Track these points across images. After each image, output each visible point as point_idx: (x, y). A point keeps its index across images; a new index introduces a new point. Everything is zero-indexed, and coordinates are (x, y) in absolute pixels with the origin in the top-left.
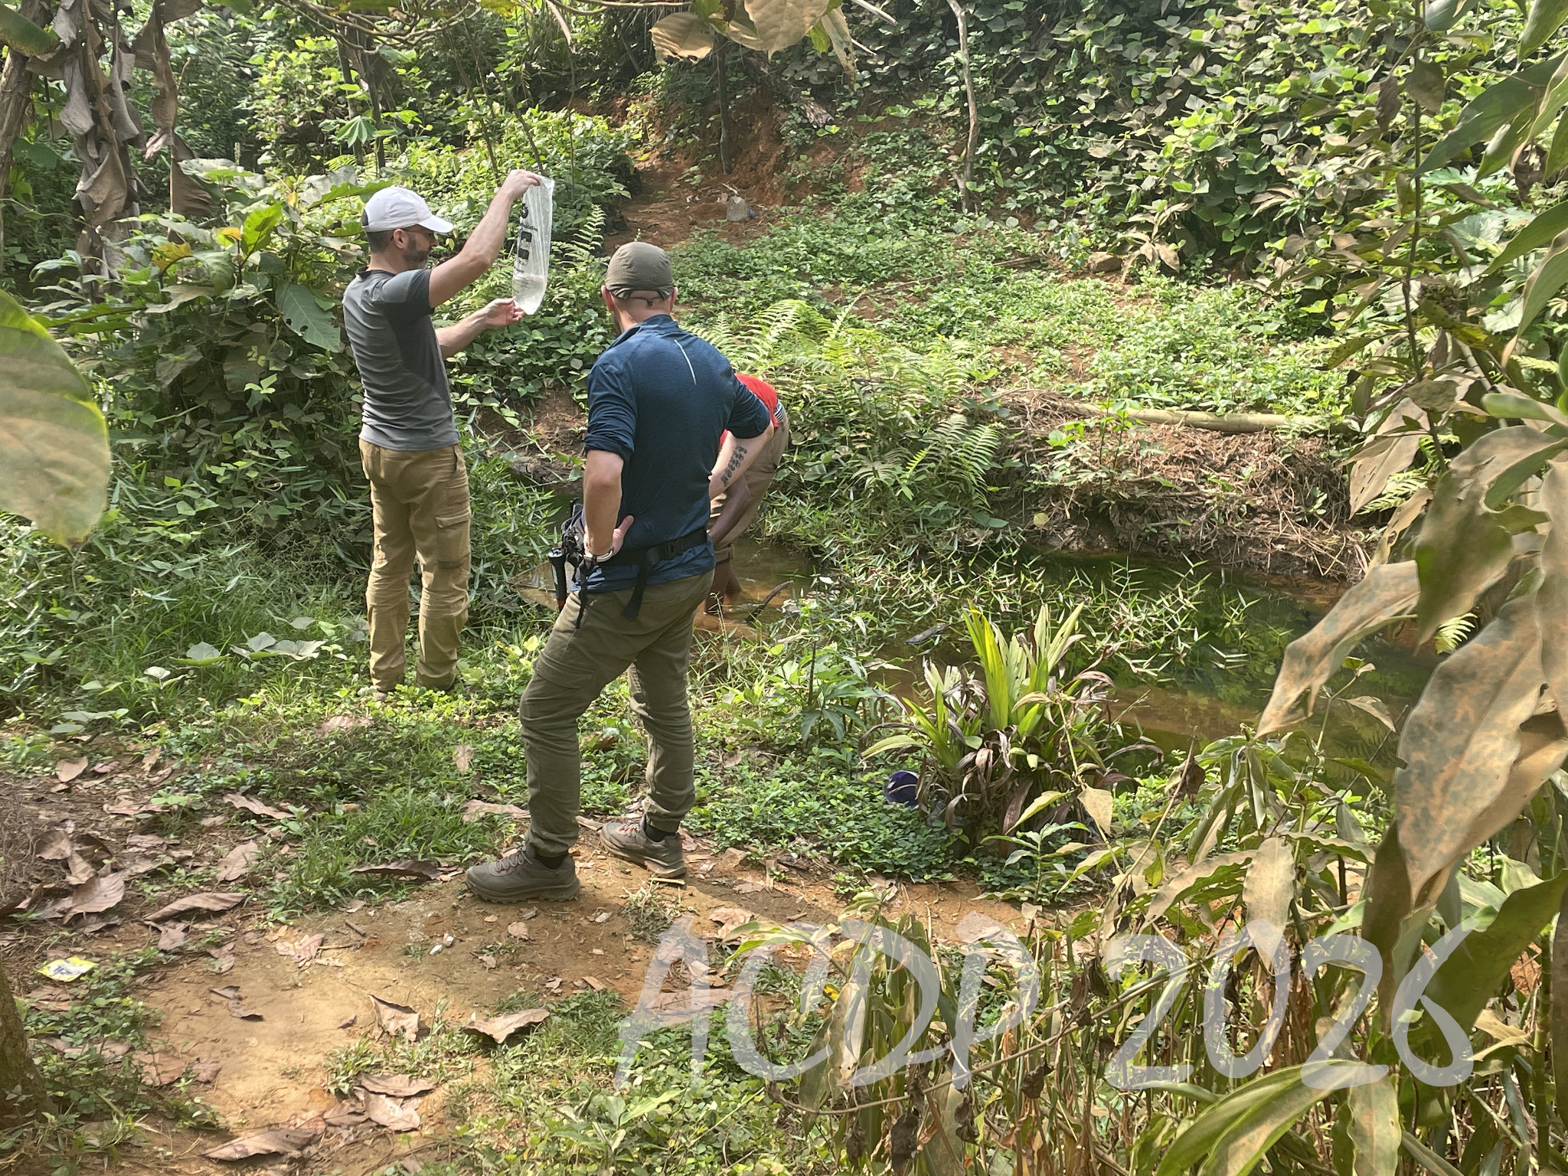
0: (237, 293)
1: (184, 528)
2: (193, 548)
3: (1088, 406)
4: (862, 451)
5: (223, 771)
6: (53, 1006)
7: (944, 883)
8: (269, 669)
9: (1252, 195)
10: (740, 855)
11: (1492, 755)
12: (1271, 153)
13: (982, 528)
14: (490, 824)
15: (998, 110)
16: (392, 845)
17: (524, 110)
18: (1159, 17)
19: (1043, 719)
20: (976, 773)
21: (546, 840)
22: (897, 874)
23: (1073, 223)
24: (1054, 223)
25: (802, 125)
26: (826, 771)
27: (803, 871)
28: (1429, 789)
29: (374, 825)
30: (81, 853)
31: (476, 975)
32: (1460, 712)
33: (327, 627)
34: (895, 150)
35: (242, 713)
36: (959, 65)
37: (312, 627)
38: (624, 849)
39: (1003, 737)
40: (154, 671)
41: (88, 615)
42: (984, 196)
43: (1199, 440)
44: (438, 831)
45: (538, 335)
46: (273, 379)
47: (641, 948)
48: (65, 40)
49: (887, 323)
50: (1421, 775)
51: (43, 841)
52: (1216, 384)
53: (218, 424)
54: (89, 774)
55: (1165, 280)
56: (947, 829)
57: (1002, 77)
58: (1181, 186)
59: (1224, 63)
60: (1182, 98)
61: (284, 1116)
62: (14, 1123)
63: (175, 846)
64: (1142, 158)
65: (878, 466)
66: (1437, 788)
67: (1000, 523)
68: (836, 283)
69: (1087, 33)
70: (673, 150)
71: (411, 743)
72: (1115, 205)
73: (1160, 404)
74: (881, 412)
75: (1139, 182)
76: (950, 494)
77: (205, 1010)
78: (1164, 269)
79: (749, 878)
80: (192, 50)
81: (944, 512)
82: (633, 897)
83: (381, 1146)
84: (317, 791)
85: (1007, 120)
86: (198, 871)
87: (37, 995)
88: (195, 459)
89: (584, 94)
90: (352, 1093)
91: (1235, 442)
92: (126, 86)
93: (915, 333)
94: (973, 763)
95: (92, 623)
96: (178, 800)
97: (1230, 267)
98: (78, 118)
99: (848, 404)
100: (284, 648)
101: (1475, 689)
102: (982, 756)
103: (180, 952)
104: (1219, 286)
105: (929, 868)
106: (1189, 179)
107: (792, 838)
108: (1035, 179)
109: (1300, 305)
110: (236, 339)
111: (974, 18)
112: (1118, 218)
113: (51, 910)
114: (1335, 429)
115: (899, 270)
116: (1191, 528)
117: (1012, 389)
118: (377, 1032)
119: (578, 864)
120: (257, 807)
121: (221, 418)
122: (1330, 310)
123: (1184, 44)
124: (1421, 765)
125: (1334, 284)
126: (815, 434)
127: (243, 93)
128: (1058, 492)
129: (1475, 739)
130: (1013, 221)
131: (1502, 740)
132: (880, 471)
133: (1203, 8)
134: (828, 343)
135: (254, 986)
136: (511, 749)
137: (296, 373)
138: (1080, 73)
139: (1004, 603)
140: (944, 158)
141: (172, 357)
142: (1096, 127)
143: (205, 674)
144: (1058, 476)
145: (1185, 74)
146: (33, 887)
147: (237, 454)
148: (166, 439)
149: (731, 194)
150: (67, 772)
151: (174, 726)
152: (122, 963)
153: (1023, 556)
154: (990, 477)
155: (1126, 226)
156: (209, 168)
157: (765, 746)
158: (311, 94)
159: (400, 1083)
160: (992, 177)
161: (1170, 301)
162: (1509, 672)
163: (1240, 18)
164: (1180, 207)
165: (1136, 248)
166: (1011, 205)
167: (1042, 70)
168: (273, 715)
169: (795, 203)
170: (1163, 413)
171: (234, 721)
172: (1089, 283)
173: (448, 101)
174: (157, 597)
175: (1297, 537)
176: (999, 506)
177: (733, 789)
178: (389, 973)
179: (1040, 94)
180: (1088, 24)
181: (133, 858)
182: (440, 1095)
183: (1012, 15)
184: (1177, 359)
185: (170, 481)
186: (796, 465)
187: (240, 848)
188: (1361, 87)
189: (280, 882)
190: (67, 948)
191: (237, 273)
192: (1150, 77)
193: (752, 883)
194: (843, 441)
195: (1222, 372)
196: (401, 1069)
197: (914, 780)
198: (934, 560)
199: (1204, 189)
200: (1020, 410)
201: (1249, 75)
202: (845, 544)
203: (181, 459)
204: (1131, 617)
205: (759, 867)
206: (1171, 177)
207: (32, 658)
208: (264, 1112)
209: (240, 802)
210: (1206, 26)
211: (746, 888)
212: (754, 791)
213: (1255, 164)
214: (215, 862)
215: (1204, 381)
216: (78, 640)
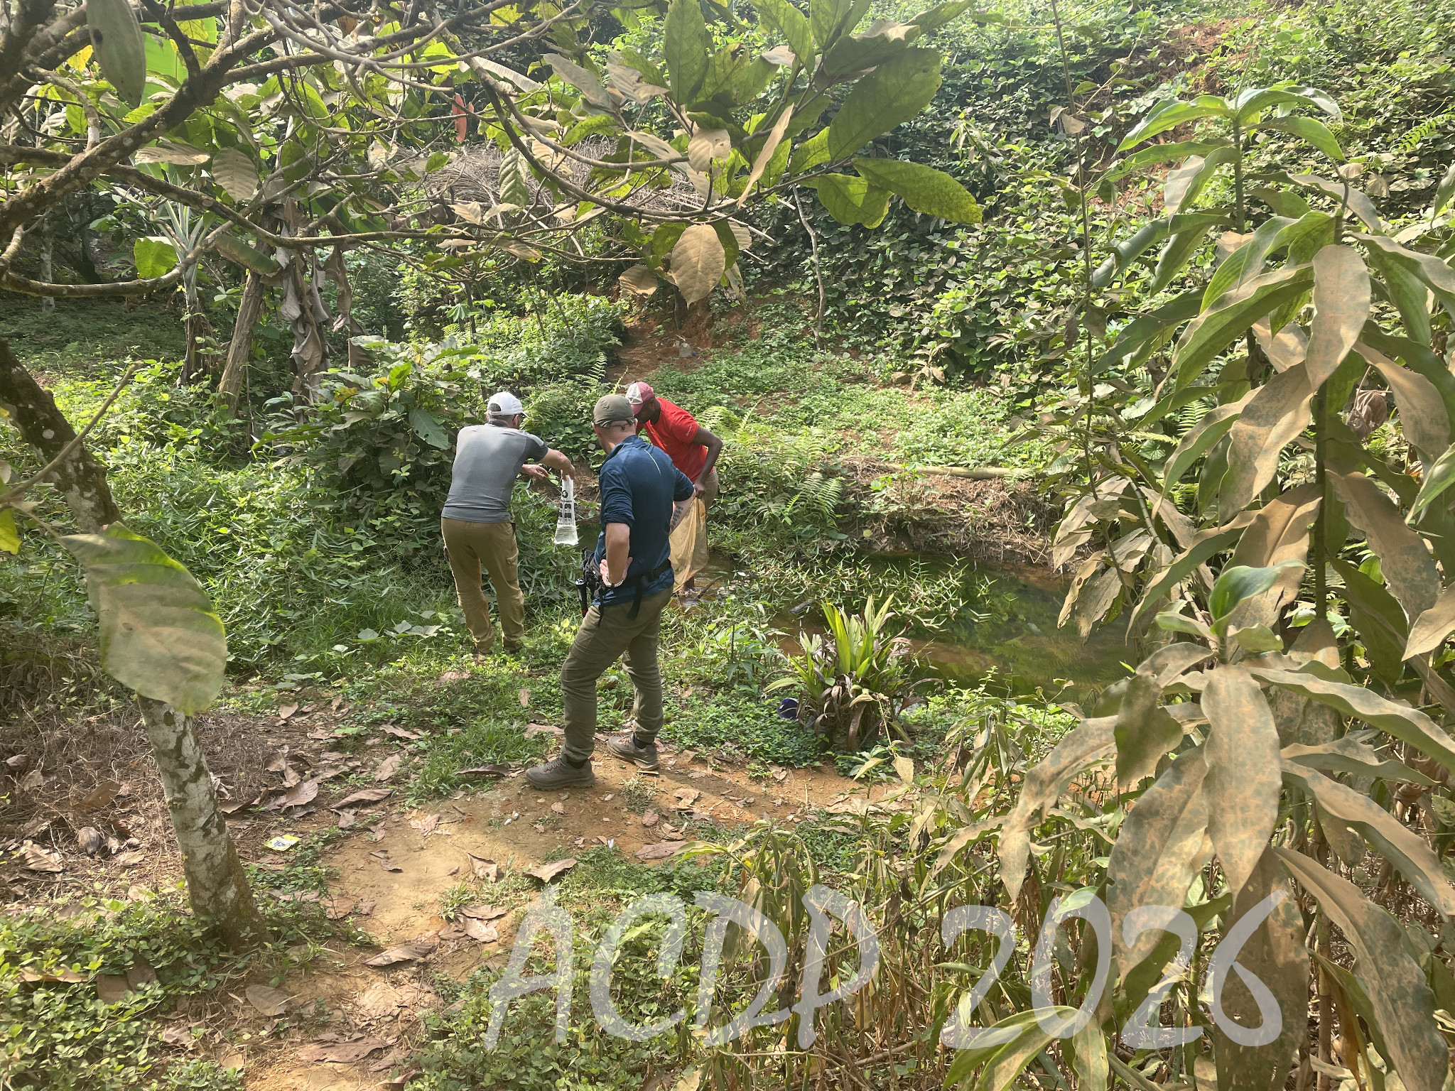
0: (386, 416)
1: (356, 558)
2: (362, 570)
3: (893, 465)
4: (761, 496)
5: (380, 710)
6: (273, 867)
7: (814, 768)
8: (408, 644)
9: (986, 338)
10: (692, 754)
11: (1172, 877)
12: (996, 313)
13: (833, 539)
14: (541, 739)
15: (836, 290)
16: (481, 755)
17: (559, 294)
18: (929, 234)
19: (871, 666)
20: (832, 700)
21: (574, 752)
22: (786, 763)
23: (882, 355)
24: (871, 356)
25: (722, 301)
26: (743, 700)
27: (730, 763)
28: (1130, 901)
29: (470, 742)
30: (291, 767)
31: (533, 837)
32: (1149, 842)
33: (442, 616)
34: (777, 314)
35: (391, 671)
36: (813, 264)
37: (434, 616)
38: (621, 753)
39: (847, 679)
40: (338, 647)
41: (298, 613)
42: (830, 340)
43: (959, 484)
44: (509, 745)
45: (569, 430)
46: (409, 466)
47: (632, 816)
48: (284, 265)
49: (774, 418)
50: (1124, 890)
51: (269, 759)
52: (968, 450)
53: (376, 494)
54: (299, 713)
55: (936, 388)
56: (815, 735)
57: (838, 270)
58: (945, 333)
59: (967, 260)
60: (944, 281)
61: (414, 935)
62: (246, 950)
63: (350, 759)
64: (921, 317)
65: (771, 505)
66: (1135, 900)
67: (844, 537)
68: (744, 394)
69: (887, 244)
70: (647, 316)
71: (493, 689)
72: (907, 344)
73: (935, 464)
74: (772, 472)
75: (920, 331)
76: (814, 521)
77: (367, 867)
78: (936, 382)
79: (697, 769)
80: (363, 263)
81: (810, 531)
82: (627, 784)
83: (474, 953)
84: (436, 721)
85: (842, 295)
86: (364, 775)
87: (265, 860)
88: (363, 515)
89: (595, 283)
90: (456, 918)
91: (980, 484)
92: (320, 290)
93: (790, 424)
94: (830, 694)
95: (302, 617)
96: (351, 731)
97: (974, 379)
98: (291, 310)
99: (752, 467)
100: (417, 630)
101: (1159, 824)
102: (836, 690)
103: (352, 829)
104: (968, 391)
105: (805, 759)
106: (949, 329)
107: (723, 743)
108: (859, 330)
109: (1016, 402)
110: (386, 443)
111: (820, 236)
112: (908, 352)
113: (272, 805)
114: (1038, 476)
115: (780, 386)
116: (956, 537)
117: (850, 455)
118: (472, 877)
119: (593, 763)
120: (400, 732)
121: (378, 490)
122: (1034, 404)
123: (944, 250)
124: (1124, 882)
125: (1035, 389)
126: (733, 486)
127: (394, 286)
128: (877, 517)
129: (1160, 861)
130: (847, 355)
131: (1179, 866)
132: (771, 508)
133: (955, 228)
134: (740, 431)
135: (396, 850)
136: (554, 690)
137: (422, 462)
138: (884, 267)
139: (847, 586)
140: (806, 318)
141: (347, 455)
142: (894, 299)
143: (370, 647)
144: (877, 507)
145: (945, 267)
146: (263, 790)
147: (388, 512)
148: (345, 505)
149: (682, 341)
150: (286, 712)
151: (350, 681)
152: (316, 838)
153: (858, 557)
154: (837, 509)
155: (913, 357)
156: (368, 341)
157: (706, 683)
158: (434, 287)
159: (485, 911)
160: (834, 329)
161: (940, 400)
162: (1181, 810)
163: (976, 234)
164: (944, 345)
165: (919, 369)
166: (846, 345)
167: (861, 266)
168: (410, 673)
169: (719, 347)
170: (937, 469)
171: (387, 677)
172: (892, 390)
173: (515, 289)
174: (340, 602)
175: (1019, 540)
176: (844, 526)
177: (686, 712)
178: (478, 837)
179: (861, 280)
180: (887, 239)
181: (324, 768)
182: (510, 917)
183: (843, 234)
184: (945, 436)
185: (347, 530)
186: (722, 505)
187: (390, 759)
188: (1048, 274)
189: (414, 782)
190: (283, 829)
191: (385, 404)
192: (924, 269)
193: (699, 772)
194: (750, 490)
195: (971, 443)
196: (485, 901)
197: (795, 704)
198: (806, 560)
199: (958, 335)
200: (853, 468)
201: (983, 268)
202: (752, 552)
203: (354, 514)
204: (922, 593)
205: (703, 762)
206: (939, 328)
207: (265, 641)
208: (402, 933)
209: (389, 729)
210: (957, 239)
211: (696, 775)
212: (700, 713)
213: (988, 320)
214: (374, 768)
215: (961, 449)
216: (293, 629)
